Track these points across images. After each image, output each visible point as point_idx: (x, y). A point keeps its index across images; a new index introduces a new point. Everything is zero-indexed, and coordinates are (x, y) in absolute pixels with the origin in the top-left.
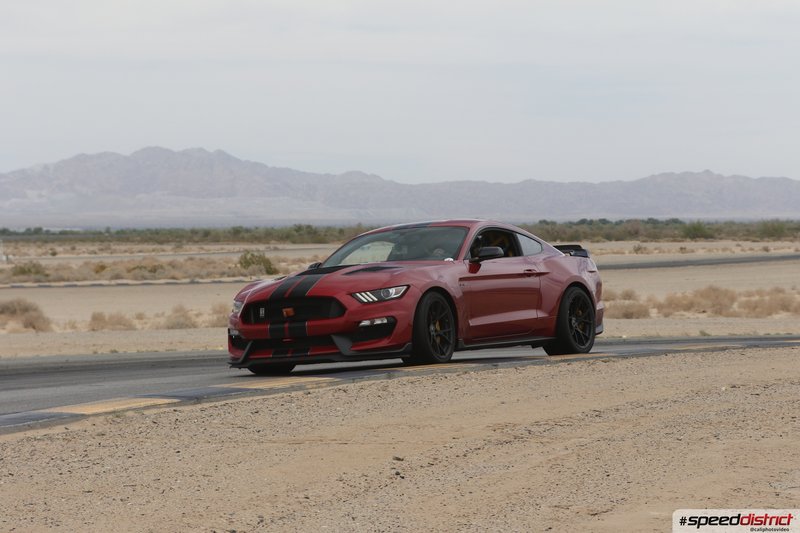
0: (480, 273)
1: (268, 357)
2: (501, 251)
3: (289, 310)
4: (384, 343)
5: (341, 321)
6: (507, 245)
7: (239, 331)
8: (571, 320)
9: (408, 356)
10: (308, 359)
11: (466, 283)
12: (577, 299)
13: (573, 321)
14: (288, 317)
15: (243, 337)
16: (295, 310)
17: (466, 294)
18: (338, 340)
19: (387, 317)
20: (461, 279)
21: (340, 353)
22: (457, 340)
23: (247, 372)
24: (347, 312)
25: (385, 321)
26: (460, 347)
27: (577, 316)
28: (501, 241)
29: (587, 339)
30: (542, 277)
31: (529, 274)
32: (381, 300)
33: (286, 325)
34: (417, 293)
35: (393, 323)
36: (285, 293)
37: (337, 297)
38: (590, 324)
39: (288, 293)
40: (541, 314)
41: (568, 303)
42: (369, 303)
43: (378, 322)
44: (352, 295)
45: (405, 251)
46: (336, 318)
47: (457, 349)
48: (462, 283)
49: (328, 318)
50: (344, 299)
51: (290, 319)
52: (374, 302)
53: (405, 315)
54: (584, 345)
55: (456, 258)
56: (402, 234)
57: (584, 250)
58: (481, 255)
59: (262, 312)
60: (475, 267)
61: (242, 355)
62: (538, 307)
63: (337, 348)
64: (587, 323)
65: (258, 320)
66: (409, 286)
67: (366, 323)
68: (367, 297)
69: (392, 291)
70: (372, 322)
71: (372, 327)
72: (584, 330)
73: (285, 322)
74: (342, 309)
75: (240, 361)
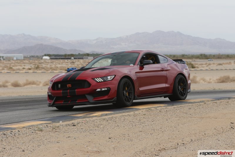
0: (144, 70)
1: (62, 103)
2: (151, 62)
3: (69, 85)
4: (106, 98)
5: (89, 89)
6: (154, 59)
7: (51, 93)
8: (178, 87)
9: (115, 102)
10: (77, 104)
11: (138, 74)
12: (181, 79)
13: (179, 88)
14: (69, 88)
15: (52, 95)
16: (71, 85)
17: (138, 78)
18: (88, 97)
19: (107, 88)
20: (136, 73)
21: (88, 102)
22: (135, 96)
23: (55, 108)
24: (91, 86)
25: (106, 89)
26: (135, 98)
27: (181, 86)
28: (152, 58)
29: (185, 94)
30: (167, 72)
31: (162, 70)
32: (105, 81)
33: (68, 91)
34: (118, 78)
35: (109, 90)
36: (68, 79)
37: (88, 80)
38: (186, 88)
39: (69, 79)
40: (167, 85)
41: (177, 81)
42: (100, 82)
43: (103, 89)
44: (93, 79)
45: (116, 62)
46: (87, 88)
47: (134, 99)
48: (136, 74)
49: (84, 88)
50: (90, 80)
51: (70, 88)
52: (102, 82)
53: (114, 87)
54: (183, 96)
55: (134, 64)
56: (114, 56)
57: (183, 61)
58: (144, 63)
59: (59, 86)
60: (142, 68)
61: (52, 102)
62: (166, 83)
63: (88, 100)
64: (185, 88)
65: (58, 89)
66: (115, 76)
67: (99, 90)
68: (99, 80)
69: (109, 77)
70: (101, 90)
71: (101, 91)
72: (183, 91)
73: (68, 90)
74: (90, 85)
75: (52, 104)
